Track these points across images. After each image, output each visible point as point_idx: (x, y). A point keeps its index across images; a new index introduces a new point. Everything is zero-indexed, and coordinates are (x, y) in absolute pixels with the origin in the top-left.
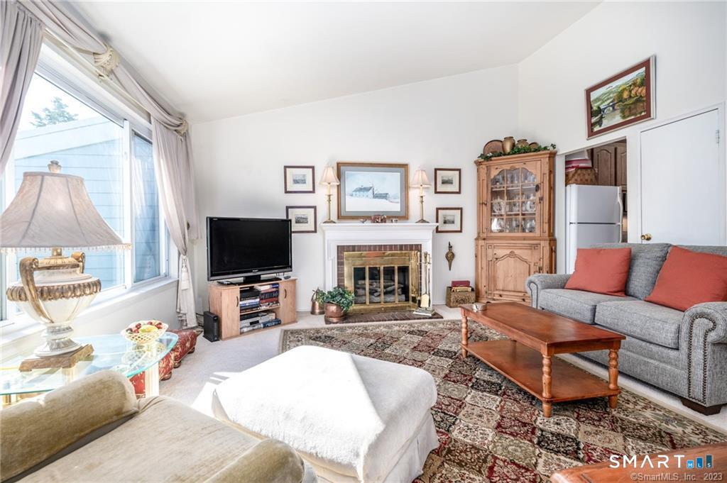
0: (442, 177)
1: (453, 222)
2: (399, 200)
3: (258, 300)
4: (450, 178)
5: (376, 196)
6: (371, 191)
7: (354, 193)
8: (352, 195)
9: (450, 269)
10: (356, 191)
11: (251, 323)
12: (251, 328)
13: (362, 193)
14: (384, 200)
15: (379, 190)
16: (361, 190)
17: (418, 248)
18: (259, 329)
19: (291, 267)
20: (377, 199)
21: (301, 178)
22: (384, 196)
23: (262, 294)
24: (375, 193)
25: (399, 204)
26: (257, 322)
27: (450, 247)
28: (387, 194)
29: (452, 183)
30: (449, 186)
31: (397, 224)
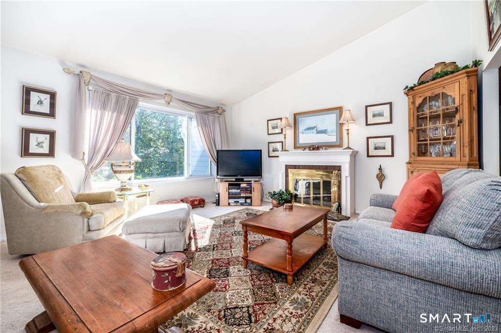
0: (373, 112)
1: (384, 148)
2: (335, 134)
3: (239, 191)
4: (381, 112)
5: (318, 132)
6: (315, 129)
7: (304, 132)
8: (303, 133)
9: (381, 188)
10: (305, 130)
11: (235, 202)
12: (235, 204)
13: (309, 131)
14: (324, 134)
15: (321, 128)
16: (309, 129)
17: (339, 168)
18: (239, 205)
19: (261, 176)
20: (319, 134)
21: (275, 125)
22: (324, 132)
23: (241, 188)
24: (318, 130)
25: (335, 136)
26: (238, 202)
27: (380, 169)
28: (326, 130)
29: (383, 116)
30: (381, 118)
31: (327, 151)
